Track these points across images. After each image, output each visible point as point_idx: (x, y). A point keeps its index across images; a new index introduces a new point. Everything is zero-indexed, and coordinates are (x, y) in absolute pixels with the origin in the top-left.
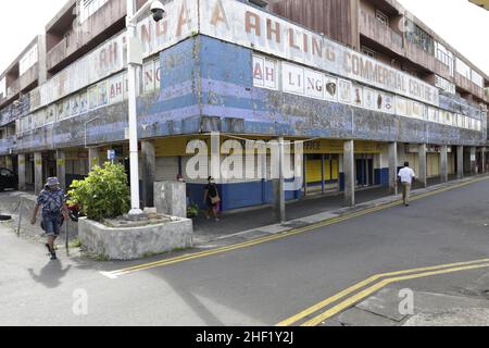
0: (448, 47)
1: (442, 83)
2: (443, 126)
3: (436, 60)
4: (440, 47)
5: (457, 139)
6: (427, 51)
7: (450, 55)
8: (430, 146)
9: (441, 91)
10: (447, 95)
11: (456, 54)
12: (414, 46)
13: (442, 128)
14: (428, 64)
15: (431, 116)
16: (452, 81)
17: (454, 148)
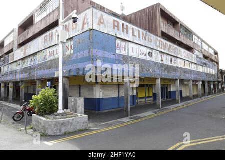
0: (199, 38)
1: (197, 53)
2: (199, 72)
3: (194, 43)
4: (195, 37)
5: (205, 78)
6: (190, 39)
7: (200, 41)
8: (193, 81)
9: (197, 57)
10: (200, 58)
11: (202, 41)
12: (185, 37)
13: (199, 73)
14: (191, 45)
15: (194, 68)
16: (201, 52)
17: (204, 82)
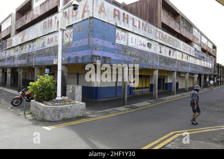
0: (198, 31)
1: (196, 46)
2: (196, 65)
3: (194, 36)
4: (195, 30)
5: (201, 71)
6: (189, 31)
7: (199, 34)
8: (190, 74)
9: (196, 50)
10: (198, 51)
11: (202, 34)
12: (185, 29)
13: (196, 66)
14: (190, 38)
15: (191, 60)
16: (200, 45)
17: (200, 75)
